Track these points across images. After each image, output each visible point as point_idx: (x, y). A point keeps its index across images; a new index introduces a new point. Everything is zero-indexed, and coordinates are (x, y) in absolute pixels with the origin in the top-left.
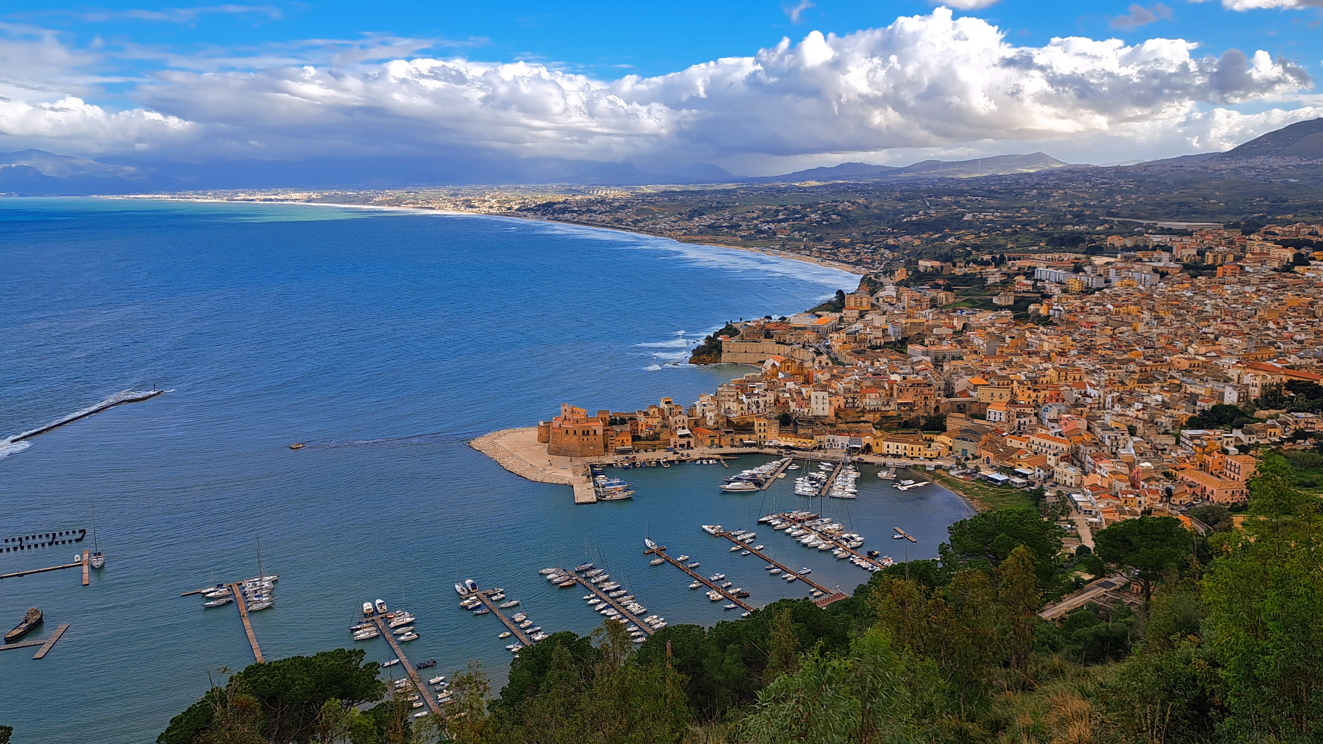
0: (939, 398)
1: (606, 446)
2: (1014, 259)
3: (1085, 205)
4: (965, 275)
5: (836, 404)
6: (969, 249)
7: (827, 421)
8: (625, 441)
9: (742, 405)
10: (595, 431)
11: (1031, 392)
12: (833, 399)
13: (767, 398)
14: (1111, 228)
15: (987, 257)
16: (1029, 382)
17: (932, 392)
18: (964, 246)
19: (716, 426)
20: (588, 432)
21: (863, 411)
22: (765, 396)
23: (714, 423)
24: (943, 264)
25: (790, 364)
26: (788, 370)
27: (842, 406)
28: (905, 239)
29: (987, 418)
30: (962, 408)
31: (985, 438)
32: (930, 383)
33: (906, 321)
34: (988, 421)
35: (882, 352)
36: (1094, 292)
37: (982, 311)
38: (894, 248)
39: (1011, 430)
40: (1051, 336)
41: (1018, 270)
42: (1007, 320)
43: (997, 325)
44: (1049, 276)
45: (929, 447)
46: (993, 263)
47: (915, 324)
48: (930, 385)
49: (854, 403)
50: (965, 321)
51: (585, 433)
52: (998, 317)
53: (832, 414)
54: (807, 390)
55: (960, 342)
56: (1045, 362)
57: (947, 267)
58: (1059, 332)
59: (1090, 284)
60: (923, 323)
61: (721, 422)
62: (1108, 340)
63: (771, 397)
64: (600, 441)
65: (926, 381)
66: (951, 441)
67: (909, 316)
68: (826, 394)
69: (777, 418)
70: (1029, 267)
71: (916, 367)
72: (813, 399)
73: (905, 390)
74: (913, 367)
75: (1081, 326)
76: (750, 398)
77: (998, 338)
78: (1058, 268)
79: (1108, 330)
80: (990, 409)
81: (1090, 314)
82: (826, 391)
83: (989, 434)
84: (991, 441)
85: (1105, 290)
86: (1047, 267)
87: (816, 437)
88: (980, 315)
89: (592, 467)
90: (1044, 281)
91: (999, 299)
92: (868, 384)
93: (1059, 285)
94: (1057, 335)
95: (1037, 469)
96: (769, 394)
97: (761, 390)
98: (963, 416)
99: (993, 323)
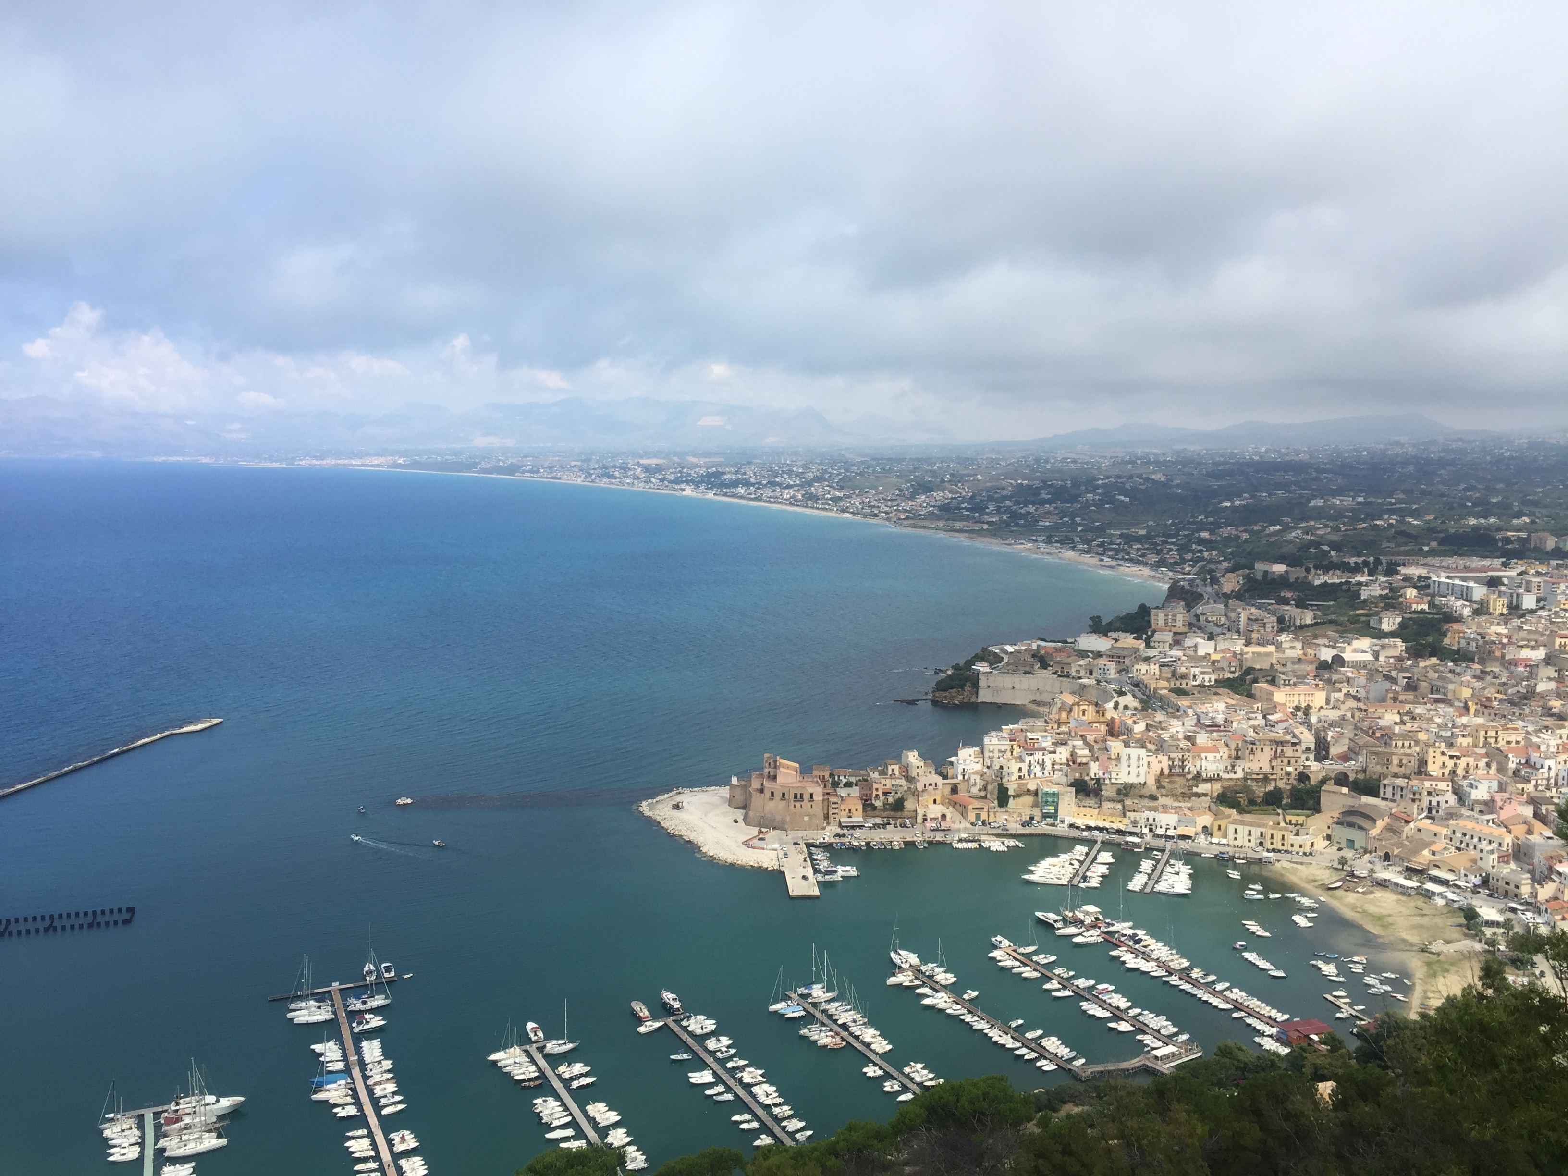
0: (1307, 763)
1: (826, 817)
2: (1396, 565)
3: (1487, 489)
4: (1325, 584)
5: (1156, 769)
6: (1326, 548)
7: (1145, 792)
8: (853, 810)
9: (1021, 765)
10: (811, 795)
11: (1446, 759)
12: (1153, 759)
13: (1056, 757)
14: (1533, 522)
15: (1354, 560)
16: (1443, 744)
17: (1297, 754)
18: (1317, 544)
19: (983, 794)
20: (802, 795)
21: (1198, 778)
22: (1054, 752)
23: (980, 790)
24: (1289, 569)
25: (1086, 707)
26: (1084, 714)
27: (1166, 771)
28: (1227, 531)
29: (1382, 794)
30: (1341, 780)
31: (1380, 824)
32: (1295, 741)
33: (1246, 649)
34: (1383, 799)
35: (1216, 694)
36: (1523, 616)
37: (1357, 639)
38: (1209, 545)
39: (1419, 814)
40: (1467, 678)
41: (1404, 580)
42: (1397, 653)
43: (1382, 659)
44: (1452, 590)
45: (1297, 834)
46: (1366, 570)
47: (1259, 654)
48: (1294, 744)
49: (1183, 767)
50: (1334, 652)
51: (798, 798)
52: (1383, 647)
53: (1151, 782)
54: (1115, 746)
55: (1329, 682)
56: (1461, 716)
57: (1297, 573)
58: (1478, 672)
59: (1514, 603)
60: (1270, 654)
61: (989, 787)
62: (1553, 685)
63: (1063, 754)
64: (818, 809)
65: (1288, 738)
66: (1329, 827)
67: (1248, 643)
68: (1143, 752)
69: (1071, 785)
70: (1420, 577)
71: (1270, 717)
72: (1124, 758)
73: (1259, 750)
74: (1264, 717)
75: (1510, 664)
76: (1032, 754)
77: (1387, 677)
78: (1464, 579)
79: (1551, 672)
80: (1386, 782)
81: (1522, 647)
82: (1143, 747)
83: (1386, 819)
84: (1389, 829)
85: (1539, 613)
86: (1448, 577)
87: (1128, 814)
88: (1356, 644)
89: (808, 845)
90: (1446, 597)
91: (1380, 621)
92: (1202, 739)
93: (1468, 604)
94: (1475, 677)
95: (1463, 872)
96: (1059, 750)
97: (1047, 744)
98: (1345, 790)
99: (1376, 655)
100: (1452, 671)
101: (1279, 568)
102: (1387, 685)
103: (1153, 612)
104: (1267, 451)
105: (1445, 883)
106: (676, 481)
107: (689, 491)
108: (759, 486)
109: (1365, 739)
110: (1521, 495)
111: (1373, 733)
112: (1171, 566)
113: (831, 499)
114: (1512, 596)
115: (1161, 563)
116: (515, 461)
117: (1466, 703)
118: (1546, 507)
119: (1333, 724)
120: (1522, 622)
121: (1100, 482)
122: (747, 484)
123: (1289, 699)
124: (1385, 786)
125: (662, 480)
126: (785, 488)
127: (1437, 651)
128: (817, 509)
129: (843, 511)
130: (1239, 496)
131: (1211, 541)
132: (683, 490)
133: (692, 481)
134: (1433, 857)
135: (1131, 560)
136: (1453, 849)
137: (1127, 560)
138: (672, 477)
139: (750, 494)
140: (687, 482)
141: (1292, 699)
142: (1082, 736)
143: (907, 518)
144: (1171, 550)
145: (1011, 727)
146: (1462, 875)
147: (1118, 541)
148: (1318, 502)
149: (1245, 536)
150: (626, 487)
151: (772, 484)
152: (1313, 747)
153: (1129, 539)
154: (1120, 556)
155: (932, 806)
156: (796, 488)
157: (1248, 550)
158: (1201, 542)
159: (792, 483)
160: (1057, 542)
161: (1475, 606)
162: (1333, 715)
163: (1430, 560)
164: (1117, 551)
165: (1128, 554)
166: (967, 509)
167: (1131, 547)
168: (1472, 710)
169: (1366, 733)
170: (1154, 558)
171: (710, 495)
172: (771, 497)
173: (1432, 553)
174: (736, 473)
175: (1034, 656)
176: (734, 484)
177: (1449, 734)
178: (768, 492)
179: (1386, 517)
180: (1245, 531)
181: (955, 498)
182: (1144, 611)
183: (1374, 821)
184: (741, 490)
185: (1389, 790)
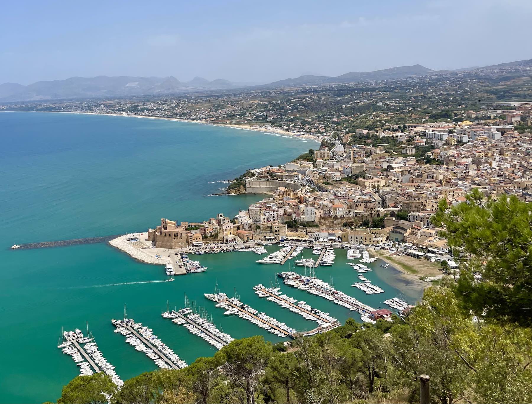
0: (379, 209)
1: (188, 242)
2: (412, 127)
3: (448, 94)
4: (384, 137)
5: (318, 215)
6: (383, 122)
7: (315, 224)
8: (198, 239)
9: (265, 217)
10: (181, 234)
11: (434, 204)
12: (317, 211)
13: (279, 212)
14: (466, 107)
15: (395, 127)
16: (432, 198)
17: (375, 206)
18: (380, 121)
19: (249, 229)
20: (177, 234)
21: (336, 217)
22: (278, 211)
23: (249, 228)
24: (370, 132)
25: (290, 192)
26: (289, 195)
27: (323, 216)
28: (343, 118)
29: (409, 219)
30: (392, 214)
31: (409, 231)
32: (373, 200)
33: (353, 165)
34: (409, 221)
35: (342, 184)
36: (463, 145)
37: (397, 158)
38: (337, 123)
39: (424, 226)
40: (441, 171)
41: (415, 133)
42: (413, 163)
43: (407, 165)
44: (434, 136)
45: (376, 237)
46: (400, 130)
47: (358, 166)
48: (374, 202)
49: (329, 213)
50: (388, 164)
51: (176, 235)
52: (408, 161)
53: (317, 220)
54: (302, 206)
55: (387, 176)
56: (439, 186)
57: (372, 132)
58: (446, 168)
59: (459, 140)
60: (363, 166)
61: (252, 227)
62: (475, 172)
63: (281, 211)
64: (184, 239)
65: (371, 199)
66: (388, 234)
67: (354, 162)
68: (313, 209)
69: (285, 224)
70: (421, 132)
71: (363, 192)
72: (306, 212)
73: (359, 205)
74: (361, 192)
75: (458, 164)
76: (269, 212)
77: (409, 173)
78: (439, 132)
79: (475, 166)
80: (410, 214)
81: (463, 157)
82: (313, 207)
83: (411, 229)
84: (412, 233)
85: (470, 143)
86: (432, 131)
87: (308, 234)
88: (397, 160)
89: (181, 254)
90: (432, 139)
91: (406, 150)
92: (337, 201)
93: (441, 141)
94: (444, 170)
95: (441, 248)
96: (279, 210)
97: (274, 208)
98: (394, 219)
99: (405, 164)
100: (435, 169)
101: (365, 132)
102: (409, 176)
103: (315, 152)
104: (359, 84)
105: (434, 253)
106: (118, 110)
107: (124, 115)
108: (153, 110)
109: (400, 198)
110: (461, 96)
111: (405, 195)
112: (322, 133)
113: (182, 114)
114: (458, 137)
115: (318, 132)
116: (51, 105)
117: (441, 181)
118: (472, 100)
119: (388, 193)
120: (463, 147)
121: (292, 101)
122: (148, 110)
123: (371, 184)
124: (410, 216)
125: (113, 110)
126: (164, 111)
127: (429, 161)
128: (178, 118)
129: (188, 119)
130: (348, 103)
131: (337, 122)
132: (122, 114)
133: (125, 110)
134: (429, 243)
135: (305, 132)
136: (437, 239)
137: (304, 132)
138: (117, 108)
139: (149, 114)
140: (123, 110)
141: (372, 184)
142: (289, 204)
143: (214, 120)
144: (322, 127)
145: (260, 202)
146: (441, 249)
147: (300, 124)
148: (380, 104)
149: (351, 119)
150: (98, 114)
151: (158, 109)
152: (381, 202)
153: (304, 123)
154: (301, 131)
155: (230, 235)
156: (168, 110)
157: (353, 125)
158: (334, 123)
159: (166, 108)
160: (275, 126)
161: (444, 142)
162: (388, 189)
163: (425, 125)
164: (300, 129)
165: (304, 129)
166: (238, 115)
167: (305, 126)
168: (444, 184)
169: (401, 195)
170: (315, 130)
171: (133, 116)
172: (158, 115)
173: (426, 121)
174: (143, 105)
175: (268, 173)
176: (142, 110)
177: (435, 194)
178: (157, 113)
179: (408, 108)
180: (351, 117)
181: (233, 111)
182: (311, 152)
183: (405, 230)
184: (146, 113)
185: (411, 217)
